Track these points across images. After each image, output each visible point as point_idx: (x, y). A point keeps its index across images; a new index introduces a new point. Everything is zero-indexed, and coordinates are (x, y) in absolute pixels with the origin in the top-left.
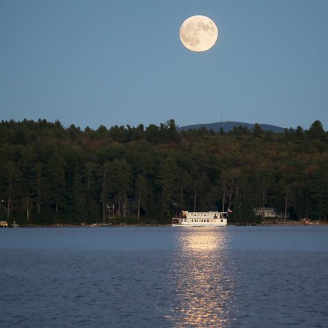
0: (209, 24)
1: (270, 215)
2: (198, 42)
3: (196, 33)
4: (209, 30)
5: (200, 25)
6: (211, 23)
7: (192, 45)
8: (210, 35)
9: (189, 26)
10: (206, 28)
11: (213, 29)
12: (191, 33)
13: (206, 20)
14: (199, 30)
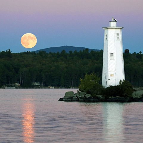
0: (33, 37)
1: (38, 85)
2: (28, 44)
3: (27, 41)
4: (33, 39)
5: (29, 37)
6: (34, 36)
7: (26, 45)
8: (34, 41)
9: (25, 37)
10: (32, 38)
11: (35, 39)
12: (25, 41)
13: (32, 35)
14: (29, 39)
